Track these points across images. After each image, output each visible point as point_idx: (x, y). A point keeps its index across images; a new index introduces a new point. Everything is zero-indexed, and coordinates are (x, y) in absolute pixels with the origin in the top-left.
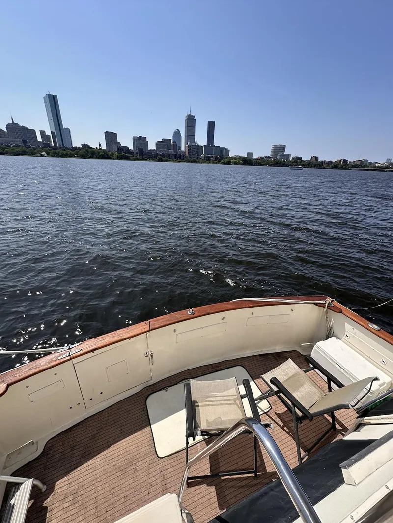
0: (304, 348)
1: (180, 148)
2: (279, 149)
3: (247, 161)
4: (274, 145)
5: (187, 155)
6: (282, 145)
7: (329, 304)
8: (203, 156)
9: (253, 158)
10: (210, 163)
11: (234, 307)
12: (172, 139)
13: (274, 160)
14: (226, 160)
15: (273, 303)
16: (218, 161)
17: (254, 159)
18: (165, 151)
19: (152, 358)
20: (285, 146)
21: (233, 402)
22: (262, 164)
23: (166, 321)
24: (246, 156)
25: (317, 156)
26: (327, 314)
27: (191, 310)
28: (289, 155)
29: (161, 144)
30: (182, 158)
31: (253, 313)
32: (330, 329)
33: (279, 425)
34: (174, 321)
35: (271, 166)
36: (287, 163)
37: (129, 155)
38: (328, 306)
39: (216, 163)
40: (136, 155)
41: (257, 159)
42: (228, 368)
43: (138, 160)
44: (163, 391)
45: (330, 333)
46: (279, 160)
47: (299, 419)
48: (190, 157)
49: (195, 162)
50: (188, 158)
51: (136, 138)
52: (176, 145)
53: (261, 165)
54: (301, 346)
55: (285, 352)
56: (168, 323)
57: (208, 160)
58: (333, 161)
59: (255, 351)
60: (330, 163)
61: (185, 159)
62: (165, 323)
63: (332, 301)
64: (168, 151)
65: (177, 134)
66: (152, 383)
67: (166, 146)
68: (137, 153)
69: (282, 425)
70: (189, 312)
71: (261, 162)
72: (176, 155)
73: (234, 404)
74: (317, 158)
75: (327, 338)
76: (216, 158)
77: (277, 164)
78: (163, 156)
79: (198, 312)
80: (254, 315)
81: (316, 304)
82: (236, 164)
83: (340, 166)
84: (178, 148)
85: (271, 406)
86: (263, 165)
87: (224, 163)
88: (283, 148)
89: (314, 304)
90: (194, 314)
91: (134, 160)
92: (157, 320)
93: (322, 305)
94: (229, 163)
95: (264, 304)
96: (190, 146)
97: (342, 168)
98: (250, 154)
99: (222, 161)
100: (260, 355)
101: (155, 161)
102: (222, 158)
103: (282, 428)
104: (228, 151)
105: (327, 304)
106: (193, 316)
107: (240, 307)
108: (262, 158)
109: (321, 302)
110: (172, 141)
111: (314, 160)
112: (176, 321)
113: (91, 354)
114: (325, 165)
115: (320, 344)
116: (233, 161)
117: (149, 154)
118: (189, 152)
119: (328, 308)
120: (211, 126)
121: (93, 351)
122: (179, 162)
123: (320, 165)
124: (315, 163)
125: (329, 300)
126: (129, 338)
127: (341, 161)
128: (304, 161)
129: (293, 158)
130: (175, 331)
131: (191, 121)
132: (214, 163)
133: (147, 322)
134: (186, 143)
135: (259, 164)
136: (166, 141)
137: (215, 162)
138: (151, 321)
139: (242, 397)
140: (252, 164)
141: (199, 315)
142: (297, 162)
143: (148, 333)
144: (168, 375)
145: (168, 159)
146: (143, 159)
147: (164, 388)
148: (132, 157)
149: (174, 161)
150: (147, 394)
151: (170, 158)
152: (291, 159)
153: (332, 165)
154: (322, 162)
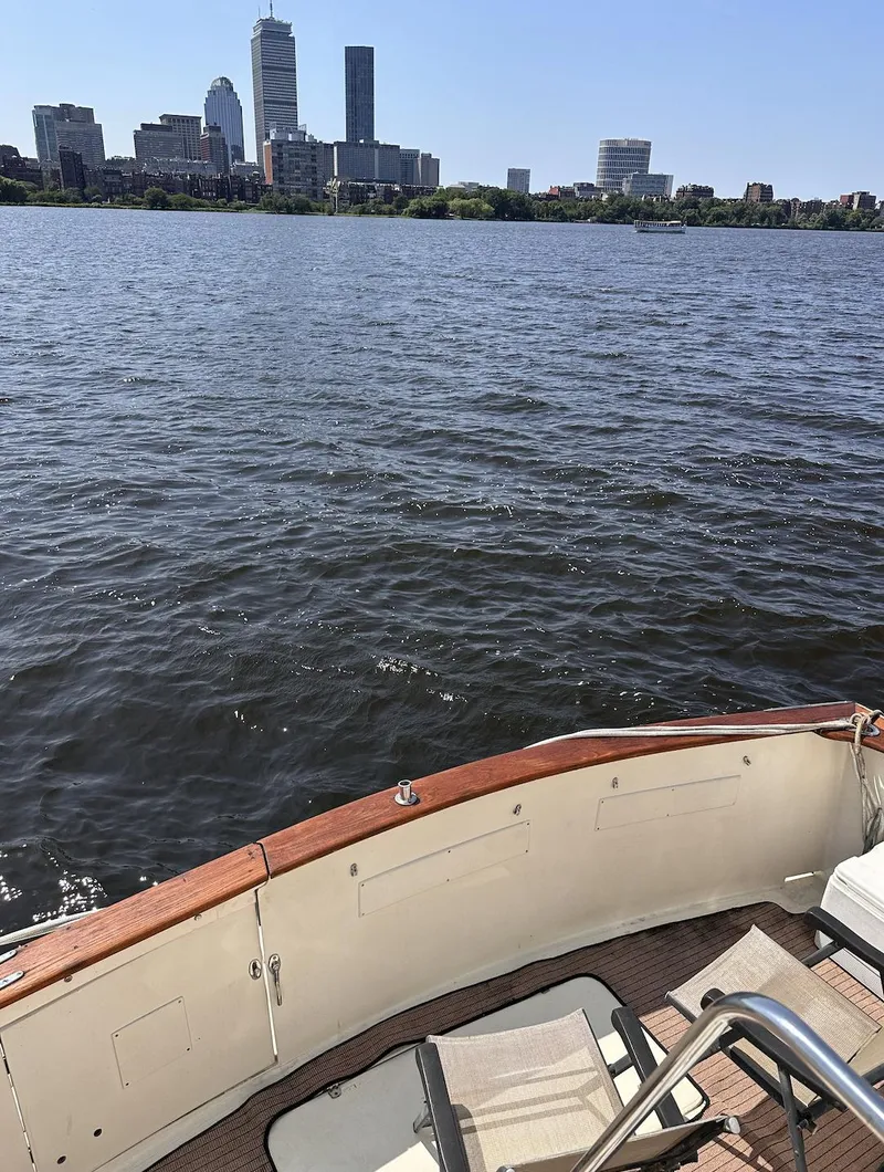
0: (795, 891)
1: (239, 153)
2: (626, 157)
3: (510, 205)
4: (608, 142)
5: (269, 181)
6: (636, 142)
7: (865, 727)
8: (334, 184)
9: (532, 192)
10: (363, 212)
11: (551, 764)
12: (201, 113)
13: (612, 199)
14: (427, 201)
15: (683, 740)
16: (394, 204)
17: (536, 197)
18: (177, 165)
19: (276, 980)
20: (648, 144)
21: (575, 1101)
22: (569, 212)
23: (323, 836)
24: (503, 186)
25: (766, 183)
26: (861, 762)
27: (407, 789)
28: (663, 180)
29: (160, 135)
30: (249, 193)
31: (615, 783)
32: (876, 816)
33: (739, 1155)
34: (351, 834)
35: (601, 220)
36: (659, 210)
37: (22, 184)
38: (862, 737)
39: (391, 213)
40: (52, 184)
41: (549, 197)
42: (544, 990)
43: (62, 202)
44: (324, 1100)
45: (875, 829)
46: (629, 199)
47: (805, 1116)
48: (282, 191)
49: (302, 209)
50: (276, 194)
51: (48, 113)
52: (222, 144)
53: (564, 219)
54: (783, 886)
55: (734, 910)
56: (332, 842)
57: (357, 200)
58: (826, 200)
59: (632, 919)
60: (815, 206)
61: (264, 198)
62: (322, 845)
63: (875, 718)
64: (189, 166)
65: (222, 94)
66: (276, 1074)
67: (178, 146)
68: (55, 173)
69: (747, 1154)
70: (401, 795)
71: (563, 207)
72: (222, 181)
73: (580, 1108)
74: (766, 191)
75: (868, 847)
76: (389, 195)
77: (621, 213)
78: (169, 184)
79: (433, 794)
80: (622, 789)
81: (823, 732)
82: (467, 214)
83: (849, 219)
84: (230, 153)
85: (705, 1097)
86: (571, 219)
87: (422, 214)
88: (641, 152)
89: (818, 731)
90: (418, 801)
91: (45, 201)
92: (291, 838)
93: (843, 734)
94: (440, 212)
95: (649, 746)
96: (277, 145)
97: (857, 225)
98: (518, 176)
99: (413, 204)
100: (653, 931)
101: (136, 205)
102: (410, 193)
103: (751, 1161)
104: (431, 164)
105: (858, 730)
106: (414, 809)
107: (570, 763)
108: (566, 193)
109: (840, 723)
110: (203, 124)
111: (756, 196)
112: (359, 832)
113: (60, 987)
114: (798, 217)
115: (849, 868)
116: (454, 203)
117: (109, 179)
118: (279, 168)
119: (862, 742)
120: (359, 64)
121: (66, 974)
122: (239, 209)
123: (779, 215)
124: (761, 207)
125: (864, 714)
126: (196, 912)
127: (851, 198)
128: (721, 203)
129: (682, 191)
130: (354, 870)
131: (275, 47)
132: (380, 213)
133: (253, 847)
134: (262, 135)
135: (554, 214)
136: (175, 125)
137: (386, 207)
138: (268, 844)
139: (614, 1071)
140: (528, 217)
141: (436, 802)
142: (695, 205)
143: (262, 889)
144: (334, 1041)
145: (194, 200)
146: (84, 200)
147: (323, 1089)
148: (33, 190)
149: (217, 208)
150: (264, 1118)
151: (198, 195)
152: (673, 195)
153: (823, 214)
154: (787, 206)
